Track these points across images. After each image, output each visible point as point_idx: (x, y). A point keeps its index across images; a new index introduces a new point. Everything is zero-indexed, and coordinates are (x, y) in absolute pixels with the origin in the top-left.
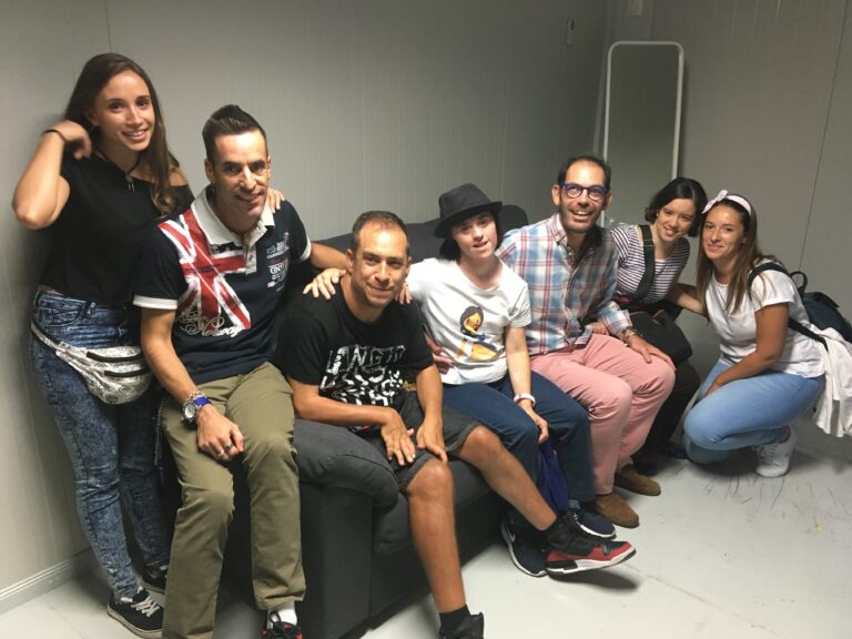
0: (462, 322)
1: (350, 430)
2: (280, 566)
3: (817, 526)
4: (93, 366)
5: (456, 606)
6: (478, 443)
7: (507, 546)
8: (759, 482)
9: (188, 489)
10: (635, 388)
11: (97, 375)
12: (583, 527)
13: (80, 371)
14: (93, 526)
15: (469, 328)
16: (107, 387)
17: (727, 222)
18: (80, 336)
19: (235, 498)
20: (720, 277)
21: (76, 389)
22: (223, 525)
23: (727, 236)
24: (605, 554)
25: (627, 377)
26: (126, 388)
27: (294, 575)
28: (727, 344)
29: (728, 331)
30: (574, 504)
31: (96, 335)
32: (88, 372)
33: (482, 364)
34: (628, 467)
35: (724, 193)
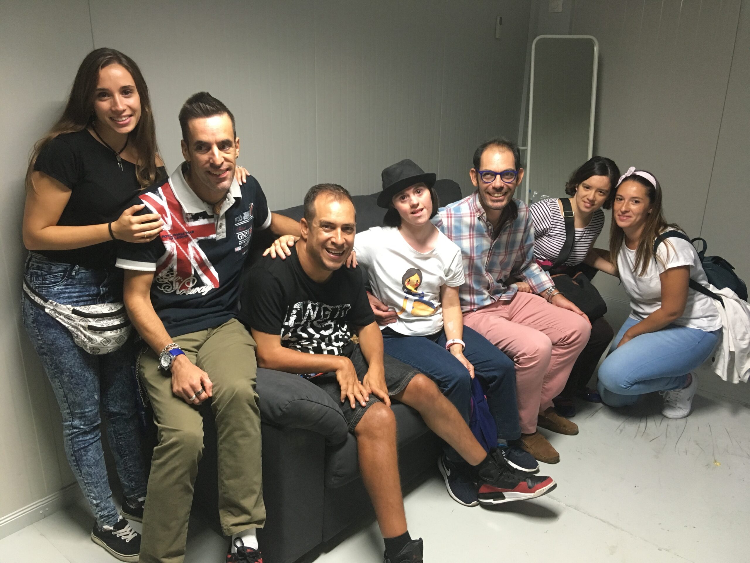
0: (403, 282)
1: (305, 377)
2: (244, 497)
3: (715, 461)
4: (77, 322)
5: (399, 532)
6: (418, 389)
7: (444, 480)
8: (665, 423)
9: (164, 429)
10: (556, 340)
11: (82, 329)
12: (510, 463)
13: (67, 325)
14: (78, 461)
15: (409, 287)
16: (90, 340)
17: (635, 195)
18: (67, 295)
19: (204, 437)
20: (629, 243)
21: (63, 342)
22: (194, 461)
23: (634, 207)
24: (530, 488)
25: (548, 331)
26: (108, 340)
27: (256, 504)
28: (637, 302)
29: (637, 291)
30: (502, 442)
31: (80, 294)
32: (73, 326)
33: (422, 319)
34: (549, 410)
35: (632, 169)
